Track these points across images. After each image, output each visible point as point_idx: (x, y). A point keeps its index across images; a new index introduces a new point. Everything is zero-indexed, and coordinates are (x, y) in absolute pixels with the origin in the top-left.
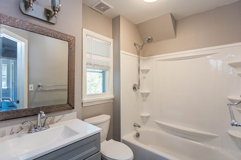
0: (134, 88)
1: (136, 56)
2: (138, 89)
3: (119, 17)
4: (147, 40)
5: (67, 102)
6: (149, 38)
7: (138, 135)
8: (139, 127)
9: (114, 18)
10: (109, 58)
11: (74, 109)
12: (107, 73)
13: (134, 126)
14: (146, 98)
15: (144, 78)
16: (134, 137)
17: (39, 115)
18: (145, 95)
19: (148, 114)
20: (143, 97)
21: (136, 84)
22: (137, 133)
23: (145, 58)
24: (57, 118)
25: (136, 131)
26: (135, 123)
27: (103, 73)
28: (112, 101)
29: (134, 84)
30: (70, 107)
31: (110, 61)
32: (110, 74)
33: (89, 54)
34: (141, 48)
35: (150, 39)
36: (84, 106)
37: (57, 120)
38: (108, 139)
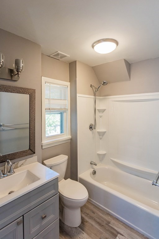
0: (91, 128)
1: (93, 97)
2: (94, 129)
3: (75, 62)
4: (103, 83)
5: (29, 148)
6: (105, 81)
7: (94, 173)
8: (96, 165)
9: (71, 63)
10: (67, 101)
11: (35, 153)
12: (65, 115)
13: (91, 163)
14: (102, 136)
15: (101, 117)
16: (91, 174)
17: (6, 163)
18: (102, 134)
19: (104, 152)
20: (100, 136)
21: (92, 123)
22: (94, 171)
23: (101, 97)
24: (21, 163)
25: (93, 168)
26: (92, 161)
27: (61, 114)
28: (70, 141)
29: (91, 124)
30: (32, 152)
31: (67, 103)
32: (67, 116)
33: (48, 100)
34: (97, 90)
35: (105, 83)
36: (43, 148)
37: (20, 165)
38: (66, 178)
